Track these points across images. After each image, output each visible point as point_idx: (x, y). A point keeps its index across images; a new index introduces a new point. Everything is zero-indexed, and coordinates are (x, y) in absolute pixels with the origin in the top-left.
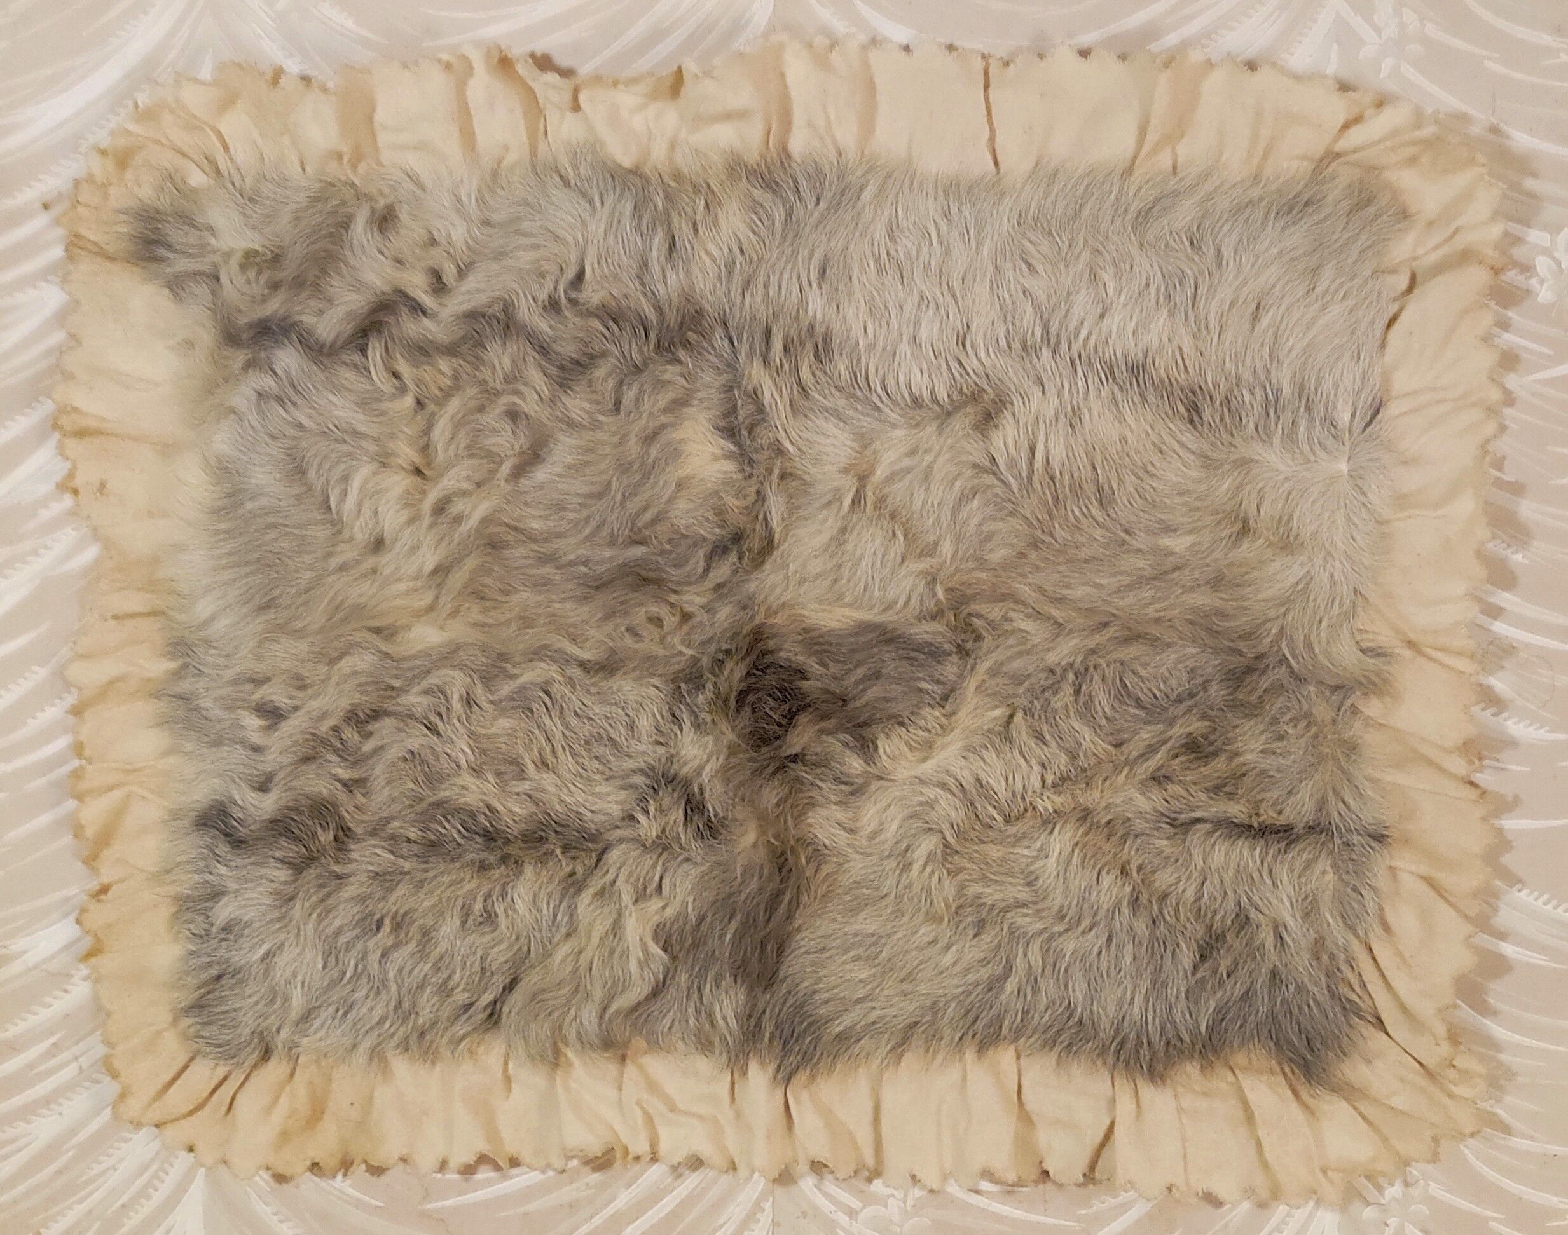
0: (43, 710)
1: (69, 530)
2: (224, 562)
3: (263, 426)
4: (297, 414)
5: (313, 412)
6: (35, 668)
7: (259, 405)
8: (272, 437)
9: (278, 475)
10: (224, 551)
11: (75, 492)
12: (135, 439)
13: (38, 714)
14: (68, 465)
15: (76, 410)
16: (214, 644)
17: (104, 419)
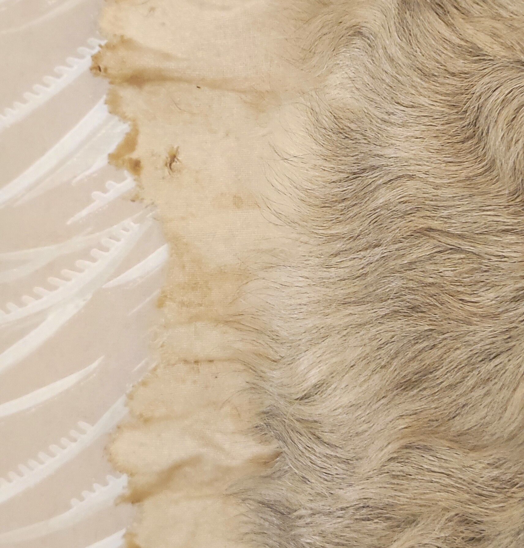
0: (92, 490)
1: (128, 222)
2: (340, 293)
3: (408, 56)
4: (469, 30)
5: (498, 25)
6: (82, 424)
7: (402, 21)
8: (425, 75)
9: (436, 143)
10: (342, 272)
11: (136, 166)
12: (214, 85)
13: (85, 493)
14: (124, 128)
15: (125, 42)
16: (327, 437)
17: (167, 56)
